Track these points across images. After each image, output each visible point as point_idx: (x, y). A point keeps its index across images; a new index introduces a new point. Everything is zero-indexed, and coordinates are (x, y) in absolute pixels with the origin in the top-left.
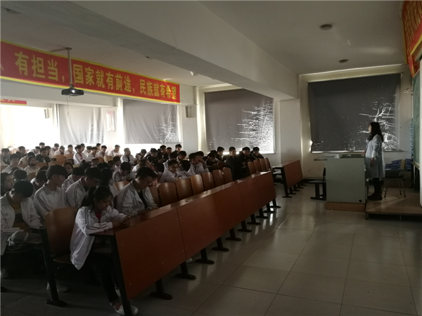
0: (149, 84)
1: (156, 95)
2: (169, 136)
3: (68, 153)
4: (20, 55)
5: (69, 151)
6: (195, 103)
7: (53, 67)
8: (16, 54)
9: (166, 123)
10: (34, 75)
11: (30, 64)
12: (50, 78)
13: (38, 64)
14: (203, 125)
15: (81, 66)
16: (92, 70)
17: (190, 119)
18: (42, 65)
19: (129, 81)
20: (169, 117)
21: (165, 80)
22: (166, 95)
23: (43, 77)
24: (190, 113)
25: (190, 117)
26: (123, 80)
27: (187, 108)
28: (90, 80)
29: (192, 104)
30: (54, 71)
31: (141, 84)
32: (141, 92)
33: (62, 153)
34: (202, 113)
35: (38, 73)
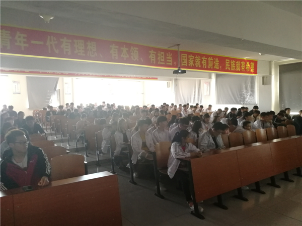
0: (233, 62)
1: (237, 70)
2: (248, 99)
3: (179, 110)
4: (152, 52)
5: (179, 108)
6: (270, 74)
7: (169, 57)
8: (150, 52)
9: (246, 89)
10: (159, 63)
11: (157, 56)
12: (168, 64)
13: (161, 56)
14: (277, 91)
15: (186, 55)
16: (193, 57)
17: (266, 86)
18: (163, 57)
19: (218, 61)
20: (249, 85)
21: (245, 58)
22: (245, 69)
23: (164, 63)
24: (266, 81)
25: (266, 84)
26: (214, 61)
27: (263, 77)
28: (191, 63)
29: (268, 74)
30: (170, 59)
31: (227, 63)
32: (226, 68)
33: (175, 110)
34: (276, 81)
35: (161, 62)
